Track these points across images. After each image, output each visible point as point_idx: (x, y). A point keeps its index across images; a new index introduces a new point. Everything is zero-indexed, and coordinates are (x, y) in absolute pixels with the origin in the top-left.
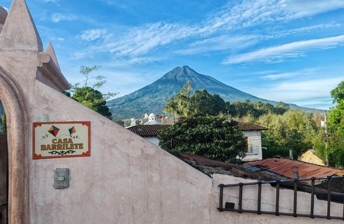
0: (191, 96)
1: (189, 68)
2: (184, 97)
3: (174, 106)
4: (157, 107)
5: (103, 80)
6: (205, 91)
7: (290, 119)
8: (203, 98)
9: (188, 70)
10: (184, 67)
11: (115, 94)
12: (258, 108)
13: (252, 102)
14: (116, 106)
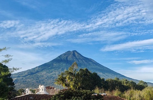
0: (77, 73)
1: (77, 52)
2: (71, 74)
3: (63, 80)
4: (52, 80)
5: (10, 58)
6: (87, 70)
7: (146, 94)
8: (85, 75)
9: (76, 53)
10: (74, 51)
11: (18, 69)
12: (125, 84)
13: (121, 80)
14: (21, 78)
